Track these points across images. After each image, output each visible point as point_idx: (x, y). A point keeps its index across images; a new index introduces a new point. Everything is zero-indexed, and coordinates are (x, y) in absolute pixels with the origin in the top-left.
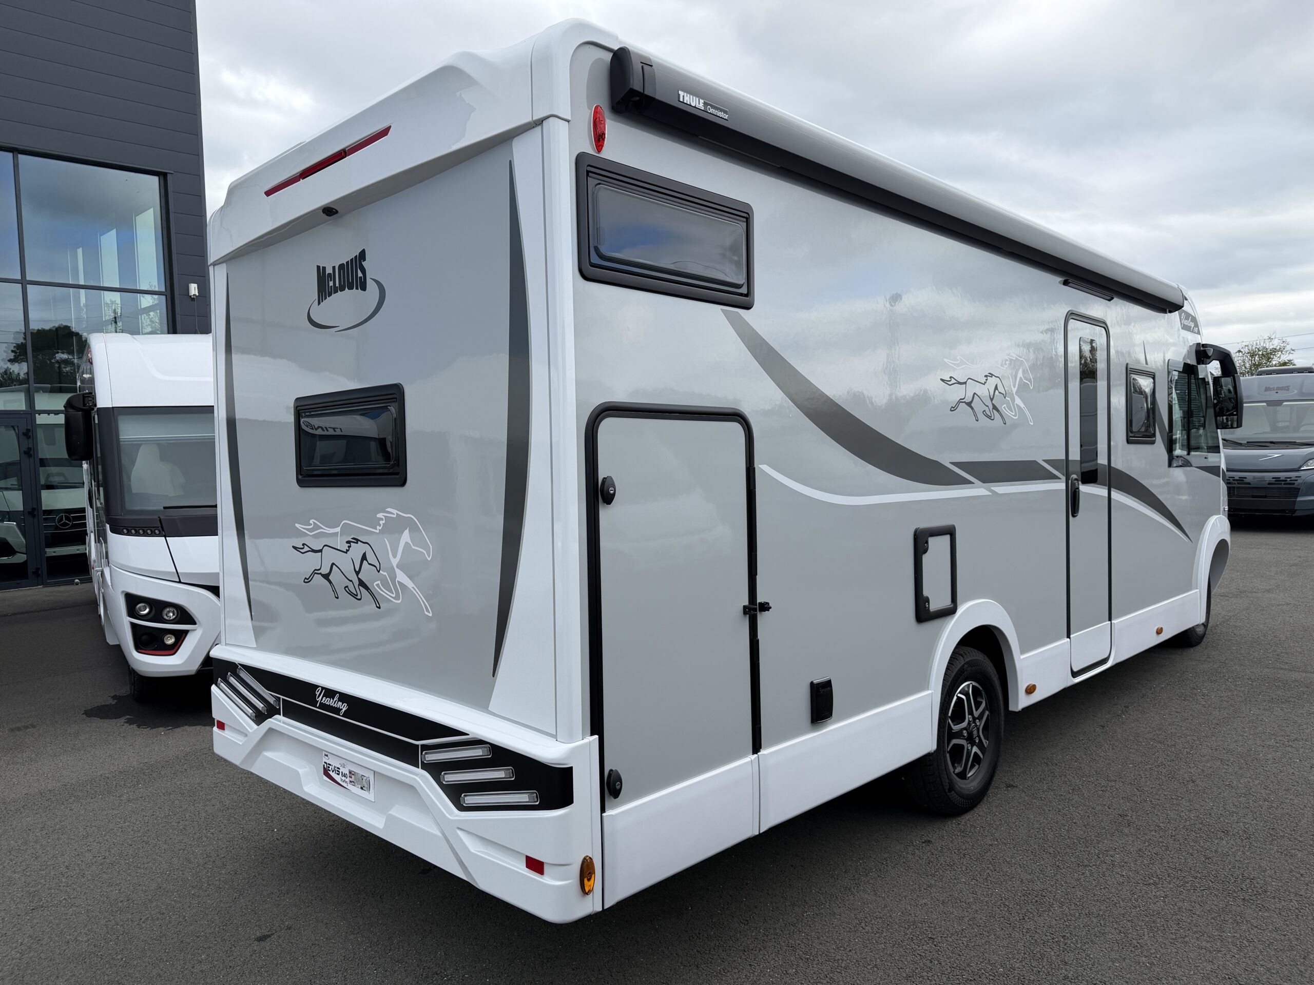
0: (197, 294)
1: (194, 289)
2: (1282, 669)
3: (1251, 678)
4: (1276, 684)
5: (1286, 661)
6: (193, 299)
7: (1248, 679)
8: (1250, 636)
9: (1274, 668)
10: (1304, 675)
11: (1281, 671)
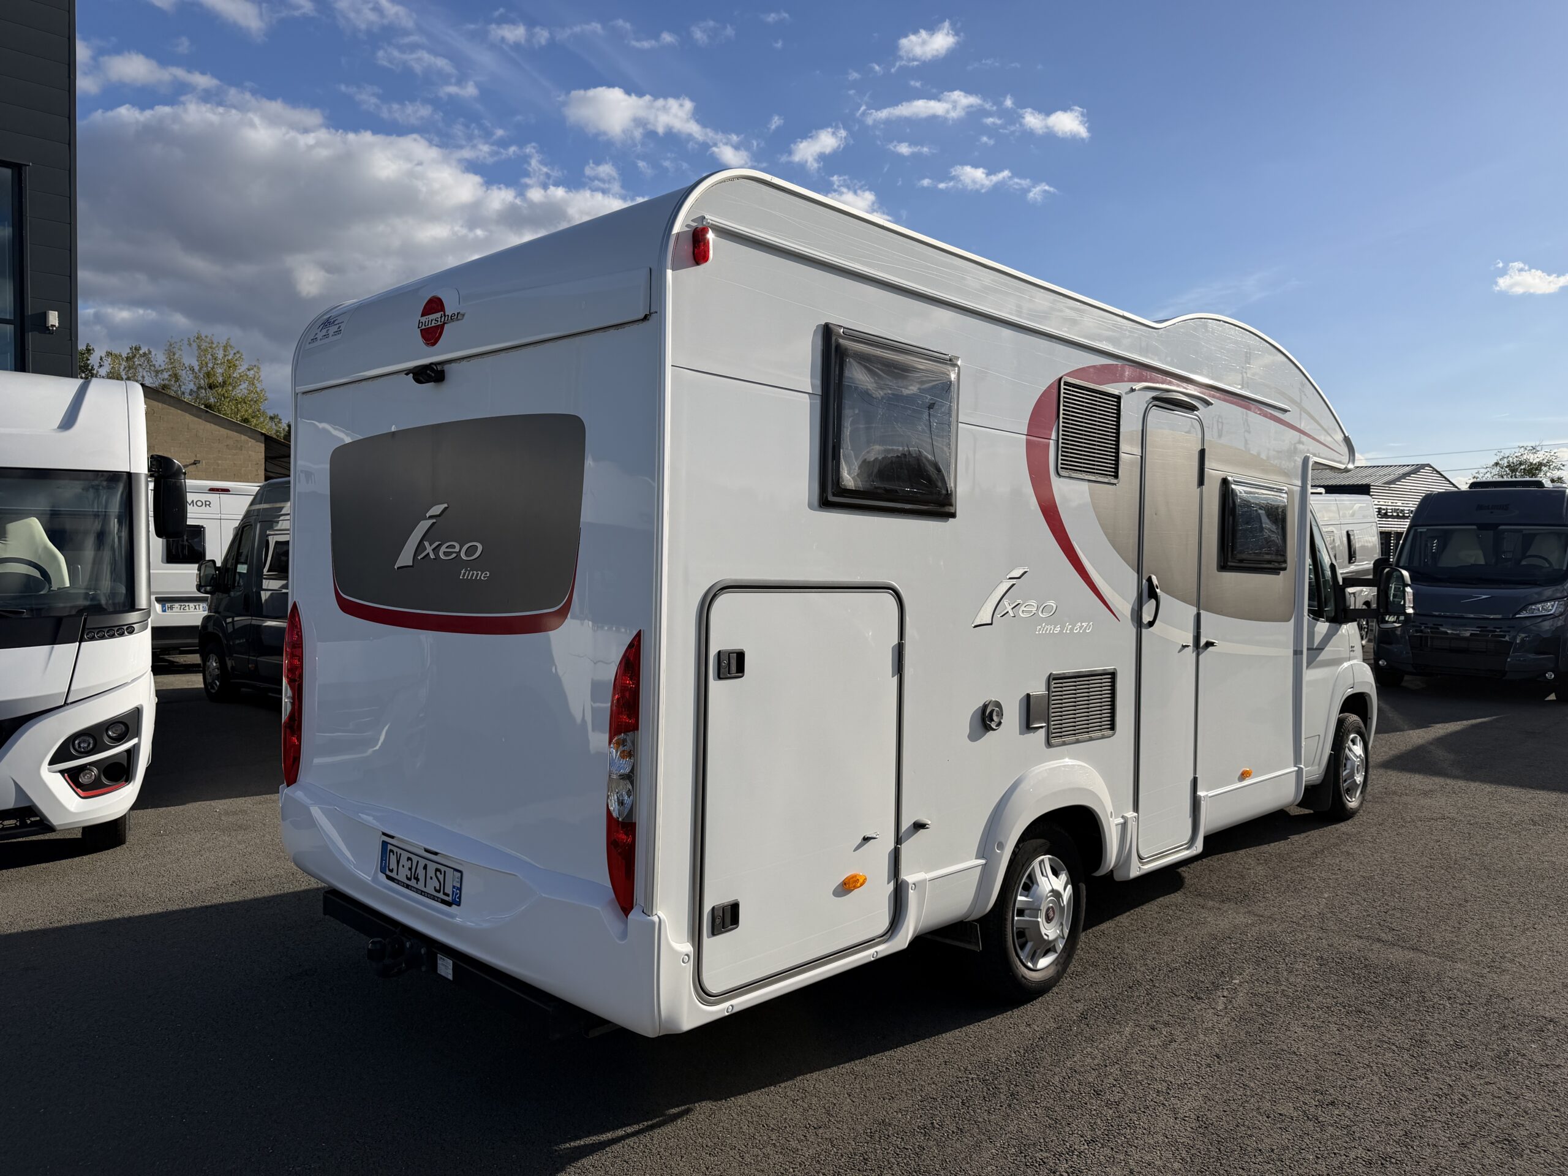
0: (57, 325)
1: (53, 318)
2: (1379, 940)
3: (1322, 958)
4: (1356, 972)
5: (1394, 926)
6: (51, 332)
7: (1317, 960)
8: (1361, 873)
9: (1368, 938)
10: (1411, 955)
11: (1377, 946)
